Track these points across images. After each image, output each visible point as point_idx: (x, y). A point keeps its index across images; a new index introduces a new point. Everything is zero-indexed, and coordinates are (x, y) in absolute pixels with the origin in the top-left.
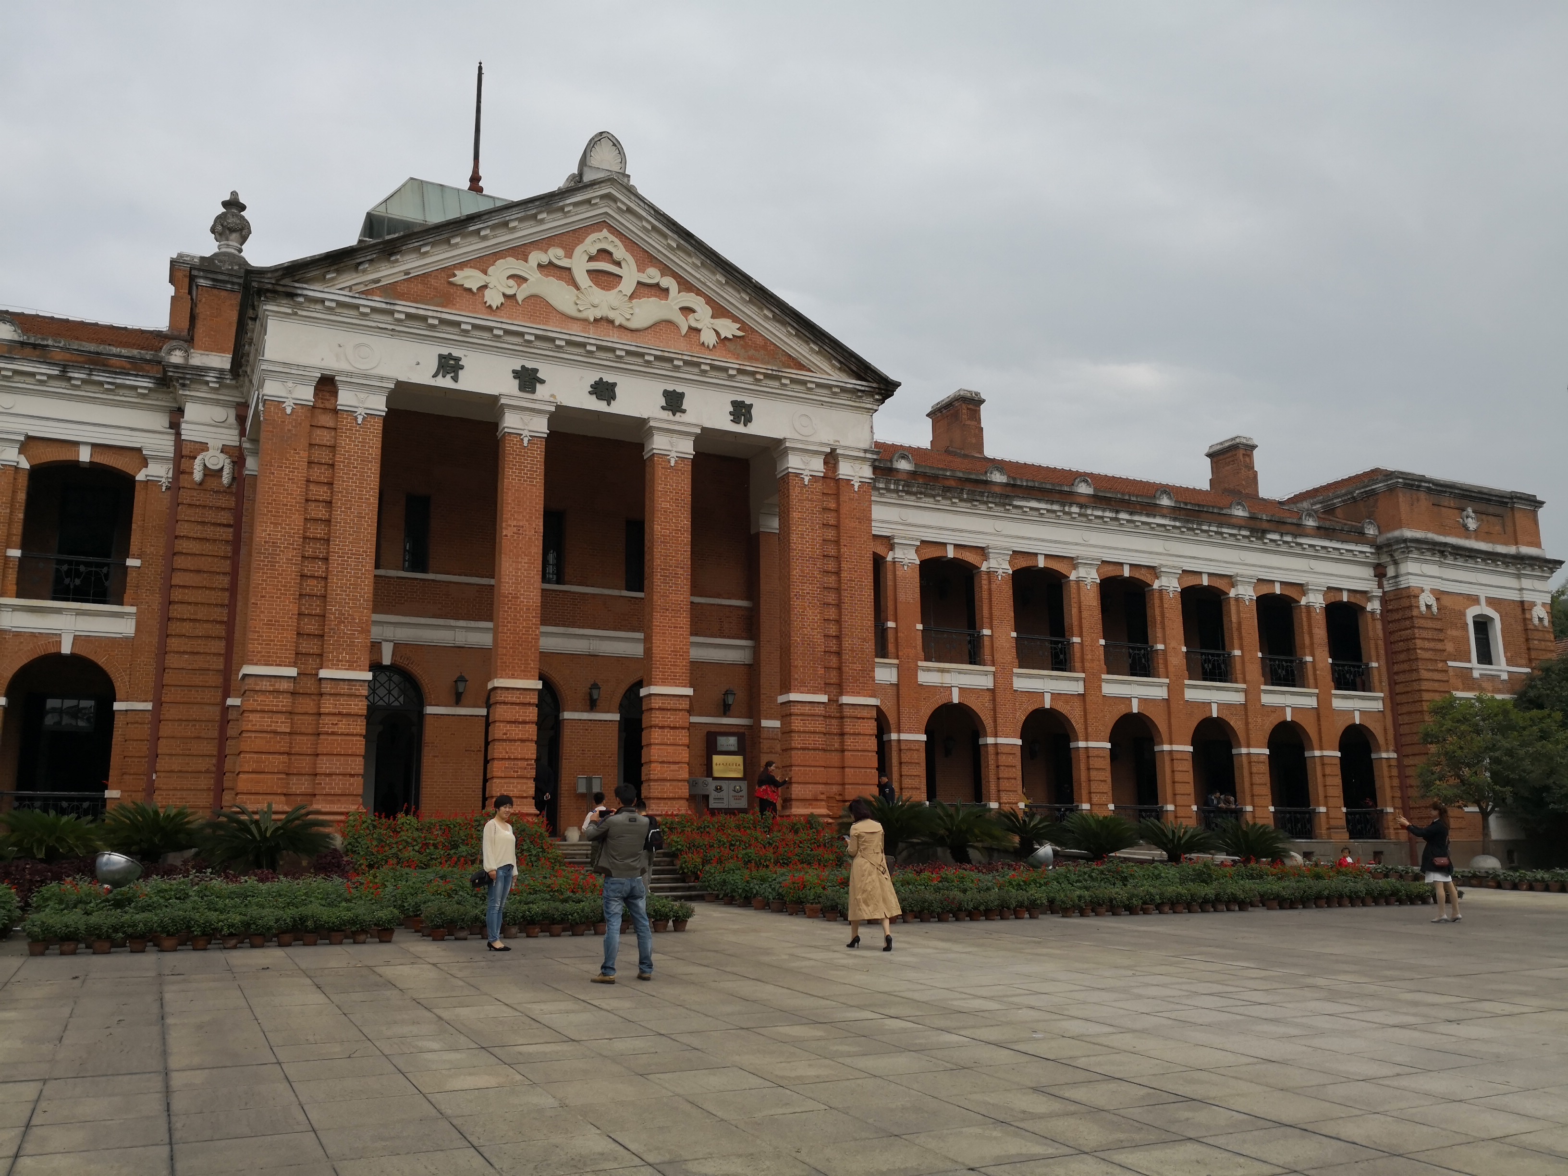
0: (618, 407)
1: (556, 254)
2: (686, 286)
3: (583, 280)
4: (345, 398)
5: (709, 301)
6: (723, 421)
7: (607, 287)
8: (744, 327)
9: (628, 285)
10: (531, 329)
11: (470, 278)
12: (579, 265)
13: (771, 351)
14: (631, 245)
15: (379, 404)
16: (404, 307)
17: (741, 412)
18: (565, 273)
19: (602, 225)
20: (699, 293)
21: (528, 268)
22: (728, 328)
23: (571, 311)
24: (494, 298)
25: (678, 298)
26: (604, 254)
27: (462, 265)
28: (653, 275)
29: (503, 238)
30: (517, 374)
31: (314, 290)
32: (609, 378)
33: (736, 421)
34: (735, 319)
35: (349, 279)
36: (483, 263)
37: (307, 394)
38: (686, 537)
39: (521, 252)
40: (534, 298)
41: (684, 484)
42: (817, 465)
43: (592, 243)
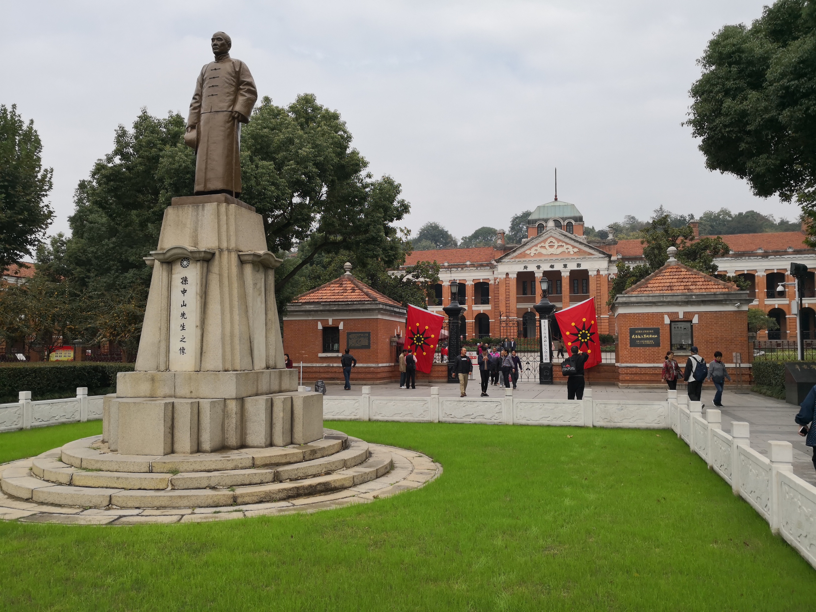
0: (555, 269)
1: (543, 244)
2: (567, 244)
3: (547, 247)
4: (510, 276)
5: (572, 246)
6: (575, 268)
7: (552, 248)
8: (579, 249)
9: (556, 247)
10: (538, 259)
11: (528, 252)
12: (547, 245)
13: (585, 252)
14: (556, 239)
15: (515, 276)
16: (517, 260)
17: (579, 265)
18: (544, 247)
19: (550, 237)
20: (570, 245)
21: (538, 248)
22: (576, 250)
23: (546, 254)
24: (532, 255)
25: (566, 246)
26: (551, 242)
27: (527, 250)
28: (560, 244)
29: (533, 244)
30: (537, 267)
31: (503, 260)
32: (553, 264)
33: (578, 267)
34: (577, 248)
35: (509, 257)
36: (530, 249)
37: (505, 276)
38: (569, 290)
39: (536, 245)
40: (539, 253)
41: (568, 281)
42: (595, 273)
43: (549, 241)
